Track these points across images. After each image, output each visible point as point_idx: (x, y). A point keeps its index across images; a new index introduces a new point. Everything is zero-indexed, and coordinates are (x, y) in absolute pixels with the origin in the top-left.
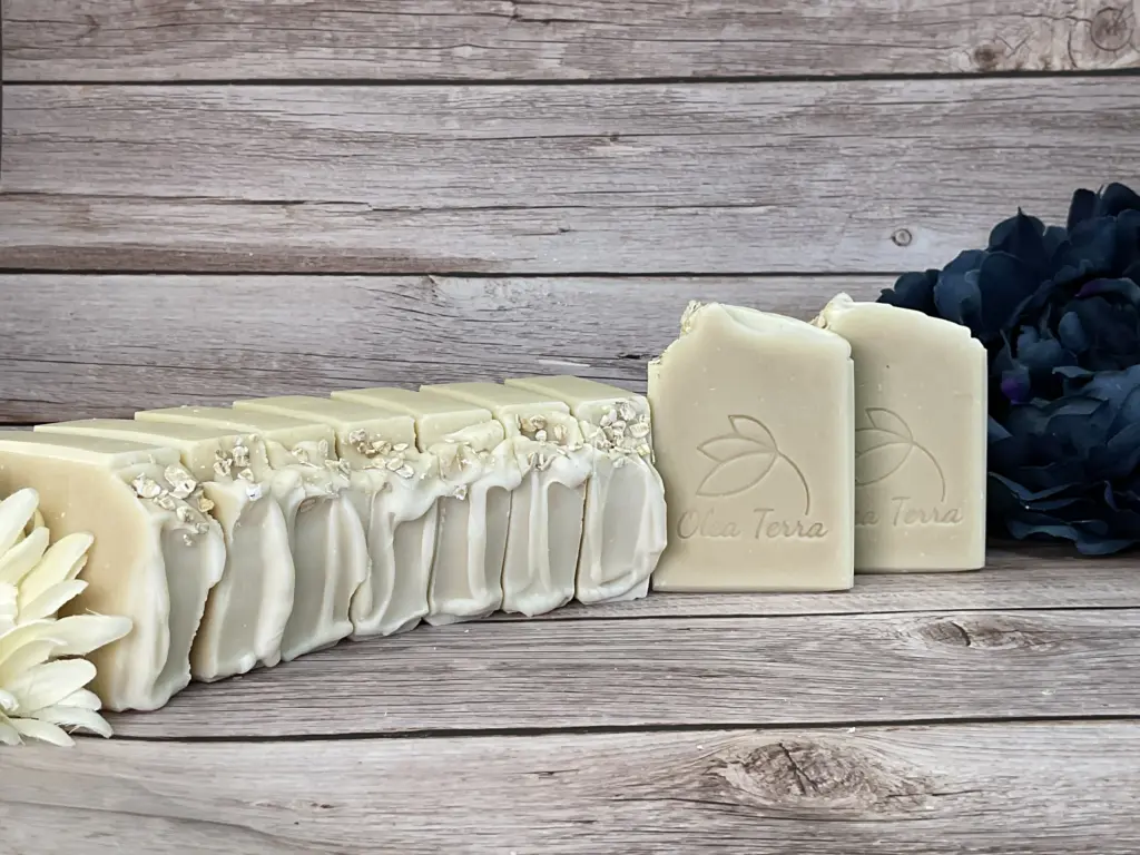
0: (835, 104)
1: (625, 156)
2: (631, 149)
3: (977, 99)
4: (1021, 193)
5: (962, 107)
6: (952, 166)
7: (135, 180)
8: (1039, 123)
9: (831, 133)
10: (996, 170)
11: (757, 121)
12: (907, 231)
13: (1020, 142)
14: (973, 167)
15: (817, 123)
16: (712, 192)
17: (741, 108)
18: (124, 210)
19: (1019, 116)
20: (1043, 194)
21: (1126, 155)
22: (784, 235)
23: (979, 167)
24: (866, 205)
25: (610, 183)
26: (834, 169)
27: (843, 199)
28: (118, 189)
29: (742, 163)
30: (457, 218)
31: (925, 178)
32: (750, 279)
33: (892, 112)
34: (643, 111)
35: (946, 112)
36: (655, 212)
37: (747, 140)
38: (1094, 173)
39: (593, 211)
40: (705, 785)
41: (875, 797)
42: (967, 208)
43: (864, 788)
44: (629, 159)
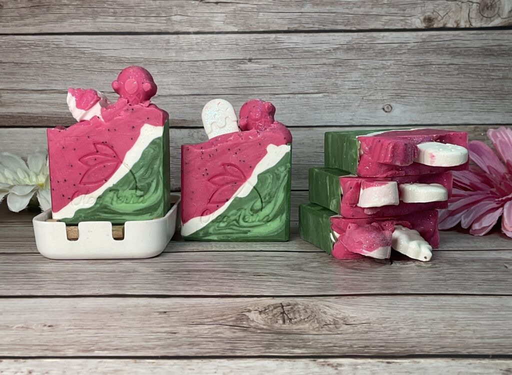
0: (356, 43)
1: (255, 69)
2: (258, 66)
3: (424, 41)
4: (445, 87)
5: (417, 45)
6: (411, 74)
7: (22, 82)
8: (454, 53)
9: (354, 57)
10: (432, 76)
11: (318, 52)
12: (389, 105)
13: (445, 62)
14: (422, 74)
15: (347, 53)
16: (295, 87)
17: (311, 46)
18: (17, 96)
19: (444, 49)
20: (456, 87)
21: (495, 68)
22: (331, 107)
23: (425, 74)
24: (370, 93)
25: (248, 82)
26: (355, 75)
27: (360, 90)
28: (14, 86)
29: (311, 72)
30: (175, 100)
31: (399, 79)
32: (315, 129)
33: (384, 48)
34: (264, 47)
35: (409, 47)
36: (269, 97)
37: (313, 61)
38: (480, 77)
39: (240, 96)
40: (237, 319)
41: (318, 325)
42: (419, 94)
43: (314, 322)
44: (257, 71)
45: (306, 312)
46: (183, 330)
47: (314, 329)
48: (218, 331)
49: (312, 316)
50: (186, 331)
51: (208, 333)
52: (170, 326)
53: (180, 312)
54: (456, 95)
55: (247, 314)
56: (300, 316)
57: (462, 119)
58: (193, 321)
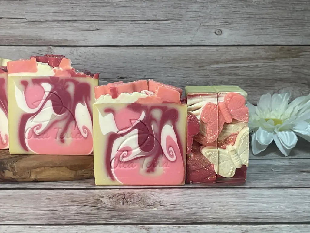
4: (261, 16)
6: (237, 6)
10: (252, 8)
12: (220, 30)
14: (245, 7)
16: (150, 15)
20: (269, 16)
21: (299, 3)
22: (177, 31)
23: (247, 7)
24: (206, 20)
25: (114, 11)
26: (195, 7)
27: (198, 18)
29: (162, 4)
30: (59, 24)
31: (228, 11)
32: (164, 47)
36: (130, 22)
38: (288, 9)
39: (108, 22)
40: (95, 202)
41: (144, 205)
42: (242, 22)
43: (142, 204)
44: (121, 3)
45: (138, 198)
46: (60, 208)
47: (140, 208)
48: (82, 209)
49: (142, 200)
50: (62, 210)
51: (75, 211)
52: (52, 207)
53: (59, 198)
54: (269, 23)
55: (101, 199)
56: (134, 200)
57: (273, 41)
58: (67, 203)
